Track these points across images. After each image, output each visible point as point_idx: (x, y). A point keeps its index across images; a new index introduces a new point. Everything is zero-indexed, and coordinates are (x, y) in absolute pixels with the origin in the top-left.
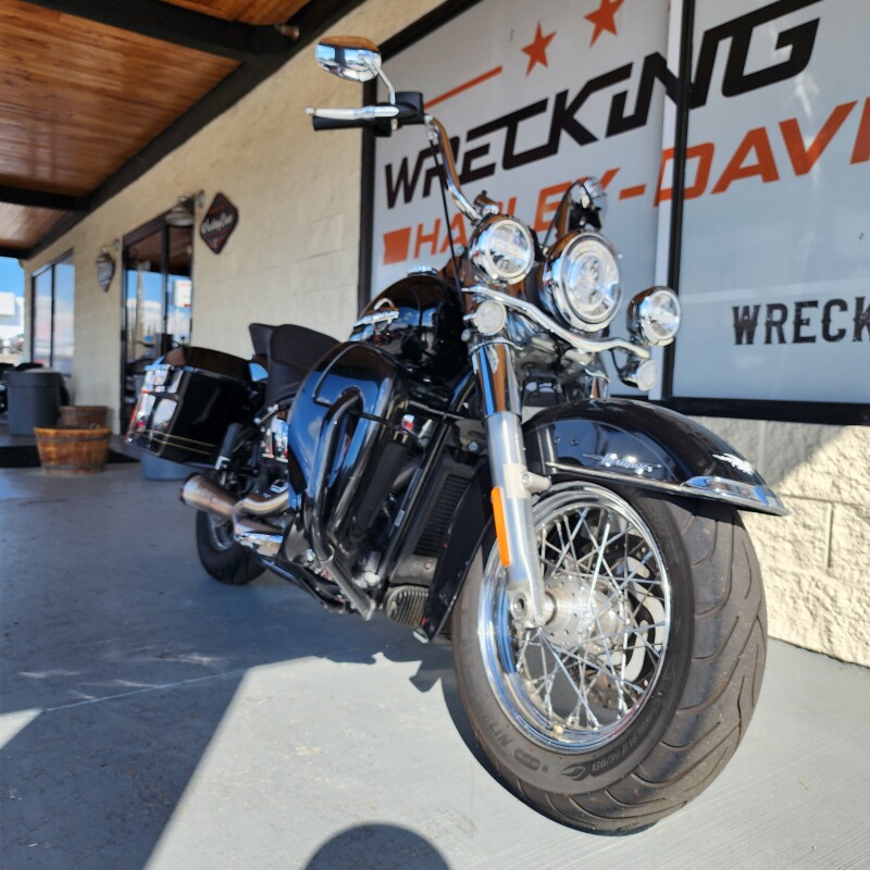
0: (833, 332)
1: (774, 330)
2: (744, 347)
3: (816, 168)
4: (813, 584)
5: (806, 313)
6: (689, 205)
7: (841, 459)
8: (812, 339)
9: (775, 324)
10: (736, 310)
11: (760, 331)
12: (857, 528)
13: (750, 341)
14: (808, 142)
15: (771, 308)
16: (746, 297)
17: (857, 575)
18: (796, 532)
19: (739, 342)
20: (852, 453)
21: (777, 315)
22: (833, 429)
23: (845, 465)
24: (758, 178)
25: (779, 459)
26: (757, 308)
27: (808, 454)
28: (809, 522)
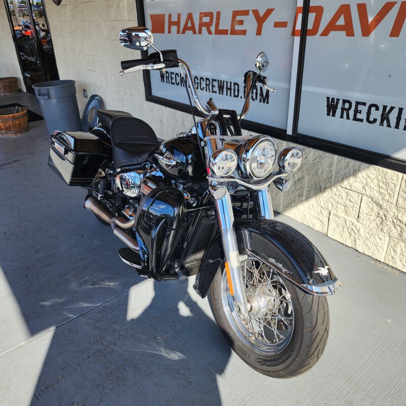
0: (371, 119)
1: (345, 112)
2: (330, 117)
3: (373, 34)
4: (351, 223)
5: (360, 107)
6: (309, 39)
7: (368, 178)
8: (361, 120)
9: (346, 109)
10: (328, 98)
11: (339, 111)
12: (371, 205)
13: (334, 115)
14: (370, 19)
15: (345, 101)
16: (333, 93)
17: (368, 223)
18: (346, 202)
19: (328, 114)
20: (373, 176)
21: (347, 106)
22: (366, 165)
23: (369, 181)
24: (344, 32)
25: (342, 173)
26: (338, 100)
27: (355, 173)
28: (352, 200)
